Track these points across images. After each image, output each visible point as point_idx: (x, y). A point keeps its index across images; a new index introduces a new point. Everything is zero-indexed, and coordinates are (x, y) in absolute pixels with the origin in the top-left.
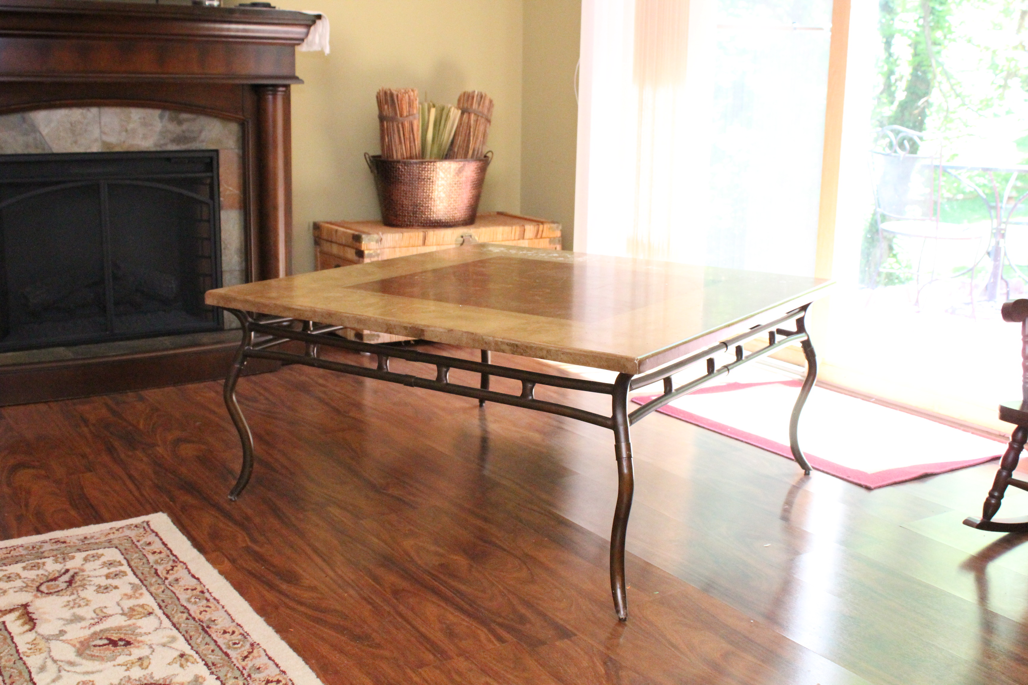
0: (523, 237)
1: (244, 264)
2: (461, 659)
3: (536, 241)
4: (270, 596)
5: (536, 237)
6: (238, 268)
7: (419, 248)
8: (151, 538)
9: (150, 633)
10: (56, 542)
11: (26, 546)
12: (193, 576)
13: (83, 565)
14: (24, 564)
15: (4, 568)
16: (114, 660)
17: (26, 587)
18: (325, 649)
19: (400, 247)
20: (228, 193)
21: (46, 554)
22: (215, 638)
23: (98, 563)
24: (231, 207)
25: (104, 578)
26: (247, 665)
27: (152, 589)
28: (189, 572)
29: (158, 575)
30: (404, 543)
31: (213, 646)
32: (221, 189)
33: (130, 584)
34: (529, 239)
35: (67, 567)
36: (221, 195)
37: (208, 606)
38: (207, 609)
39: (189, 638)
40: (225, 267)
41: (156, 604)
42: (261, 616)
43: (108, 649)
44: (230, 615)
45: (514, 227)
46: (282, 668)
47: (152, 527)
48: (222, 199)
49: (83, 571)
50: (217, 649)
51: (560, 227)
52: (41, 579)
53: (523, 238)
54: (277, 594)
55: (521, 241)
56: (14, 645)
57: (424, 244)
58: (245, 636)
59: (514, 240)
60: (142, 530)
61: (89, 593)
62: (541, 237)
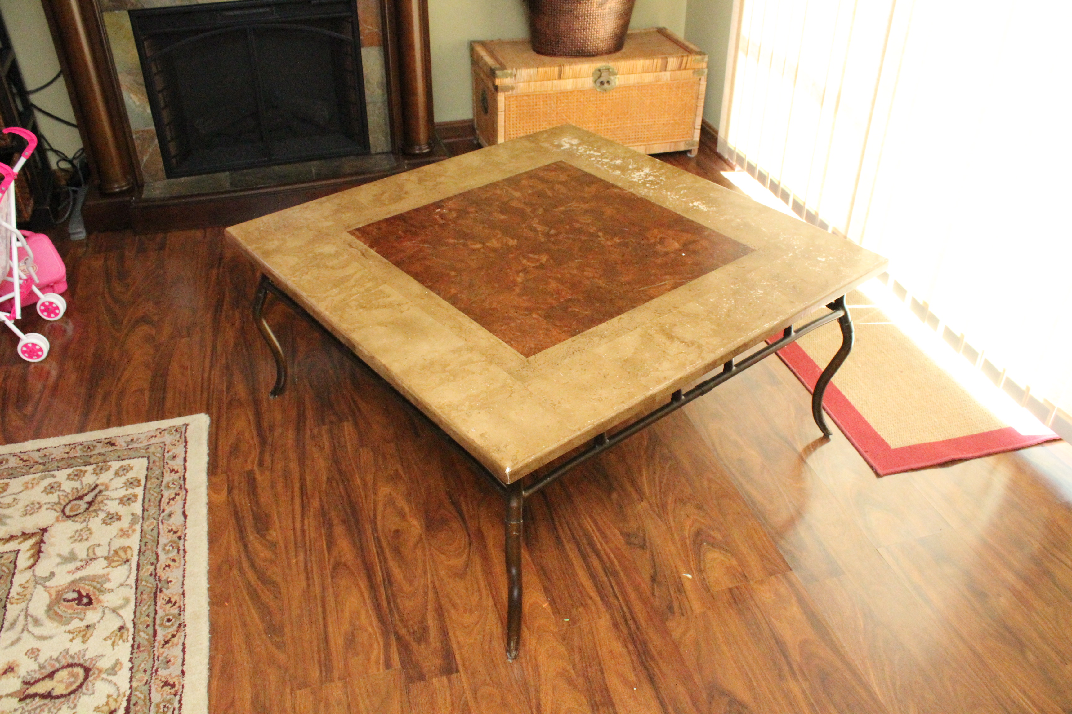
0: (664, 68)
1: (386, 96)
2: (340, 684)
3: (679, 72)
4: (235, 549)
5: (680, 68)
6: (380, 100)
7: (555, 82)
8: (179, 450)
9: (112, 590)
10: (107, 443)
11: (85, 444)
12: (184, 514)
13: (112, 480)
14: (69, 471)
15: (56, 473)
16: (68, 624)
17: (56, 504)
18: (238, 639)
19: (535, 81)
20: (367, 31)
21: (92, 460)
22: (158, 608)
23: (123, 479)
24: (371, 44)
25: (118, 501)
26: (163, 653)
27: (145, 527)
28: (184, 507)
29: (159, 505)
30: (382, 489)
31: (150, 620)
32: (360, 28)
33: (133, 514)
34: (672, 71)
35: (98, 482)
36: (361, 34)
37: (174, 560)
38: (172, 564)
39: (139, 601)
40: (368, 99)
41: (138, 547)
42: (209, 583)
43: (72, 607)
44: (184, 577)
45: (655, 60)
46: (185, 668)
47: (187, 434)
48: (361, 37)
49: (107, 488)
50: (151, 627)
51: (706, 59)
52: (72, 496)
53: (665, 70)
54: (242, 549)
55: (663, 73)
56: (9, 585)
57: (560, 77)
58: (181, 610)
59: (656, 71)
60: (179, 435)
61: (95, 523)
62: (685, 69)
